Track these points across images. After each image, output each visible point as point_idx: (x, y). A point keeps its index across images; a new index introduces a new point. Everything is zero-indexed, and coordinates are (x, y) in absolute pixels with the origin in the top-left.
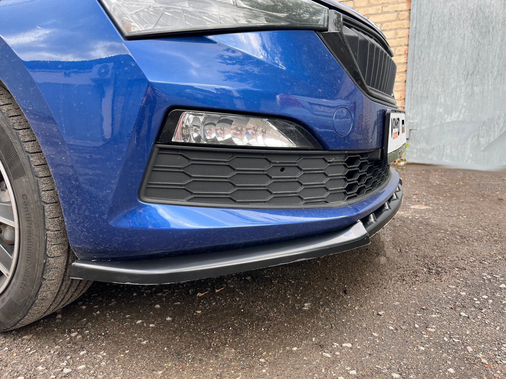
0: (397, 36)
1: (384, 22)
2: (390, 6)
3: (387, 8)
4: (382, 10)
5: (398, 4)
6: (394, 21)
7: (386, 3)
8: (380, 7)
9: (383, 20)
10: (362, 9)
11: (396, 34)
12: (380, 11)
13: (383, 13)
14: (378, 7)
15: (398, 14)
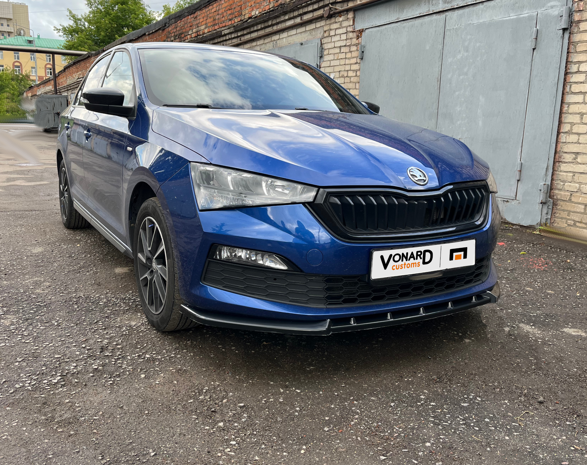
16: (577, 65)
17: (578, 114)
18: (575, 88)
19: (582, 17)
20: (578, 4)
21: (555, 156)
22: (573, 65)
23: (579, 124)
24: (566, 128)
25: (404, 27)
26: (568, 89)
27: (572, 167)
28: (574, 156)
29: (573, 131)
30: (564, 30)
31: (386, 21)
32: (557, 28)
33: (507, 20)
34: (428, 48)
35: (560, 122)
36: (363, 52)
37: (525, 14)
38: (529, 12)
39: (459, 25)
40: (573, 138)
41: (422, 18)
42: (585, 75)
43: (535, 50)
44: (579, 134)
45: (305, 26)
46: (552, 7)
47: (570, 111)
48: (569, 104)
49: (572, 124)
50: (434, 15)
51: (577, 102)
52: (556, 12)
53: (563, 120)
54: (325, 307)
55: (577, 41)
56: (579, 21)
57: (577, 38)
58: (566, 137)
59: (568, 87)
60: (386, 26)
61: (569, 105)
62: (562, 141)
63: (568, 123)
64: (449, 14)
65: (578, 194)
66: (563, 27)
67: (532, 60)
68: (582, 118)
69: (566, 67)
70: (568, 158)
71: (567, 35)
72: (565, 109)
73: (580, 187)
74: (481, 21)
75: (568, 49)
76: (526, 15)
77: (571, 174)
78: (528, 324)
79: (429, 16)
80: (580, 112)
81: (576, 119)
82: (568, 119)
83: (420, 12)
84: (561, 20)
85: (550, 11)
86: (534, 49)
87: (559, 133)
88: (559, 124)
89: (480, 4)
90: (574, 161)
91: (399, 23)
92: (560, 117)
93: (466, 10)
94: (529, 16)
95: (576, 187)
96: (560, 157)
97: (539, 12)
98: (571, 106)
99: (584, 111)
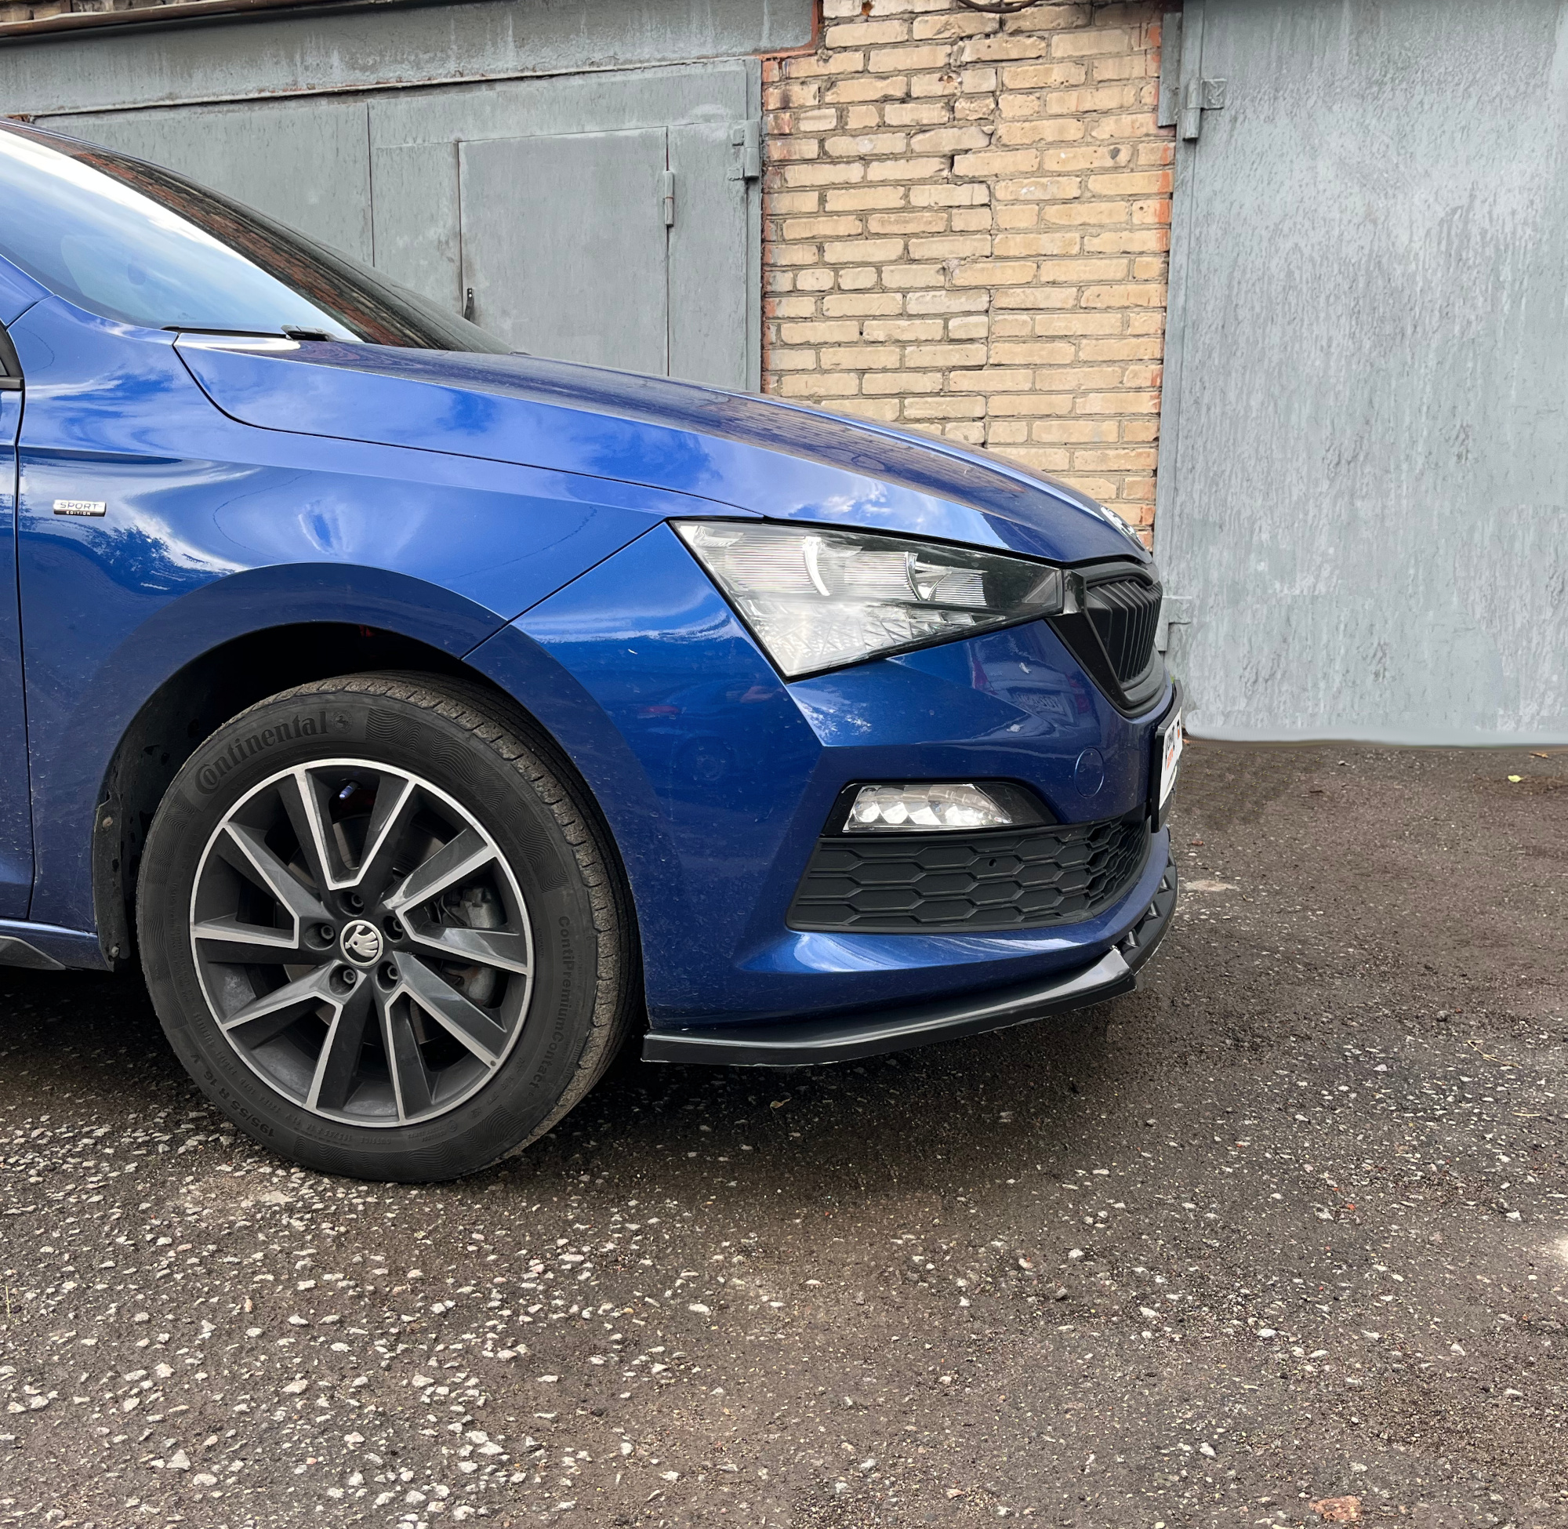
0: (1129, 331)
1: (1089, 284)
2: (1106, 236)
3: (1096, 241)
4: (1082, 244)
5: (1131, 231)
6: (1120, 282)
7: (1094, 225)
8: (1077, 236)
9: (1084, 277)
10: (1019, 238)
11: (1126, 324)
12: (1075, 250)
13: (1084, 254)
14: (1068, 235)
15: (1131, 262)
16: (790, 275)
18: (790, 333)
19: (789, 152)
20: (776, 118)
22: (778, 274)
25: (208, 127)
26: (772, 335)
30: (750, 181)
31: (121, 98)
32: (729, 175)
33: (577, 141)
34: (313, 199)
37: (631, 129)
38: (640, 124)
39: (419, 141)
41: (276, 105)
42: (813, 299)
43: (673, 230)
46: (707, 119)
47: (786, 391)
48: (780, 374)
50: (324, 102)
51: (799, 368)
52: (720, 133)
55: (783, 211)
56: (784, 163)
57: (781, 204)
59: (773, 329)
60: (131, 116)
61: (781, 376)
64: (378, 102)
66: (748, 174)
67: (667, 257)
69: (762, 277)
71: (755, 196)
72: (771, 386)
74: (494, 135)
75: (762, 231)
76: (637, 133)
79: (302, 102)
80: (812, 392)
83: (262, 86)
84: (737, 155)
85: (703, 128)
86: (669, 227)
89: (484, 87)
91: (184, 112)
93: (439, 98)
94: (641, 136)
97: (671, 128)
98: (787, 379)
99: (822, 392)
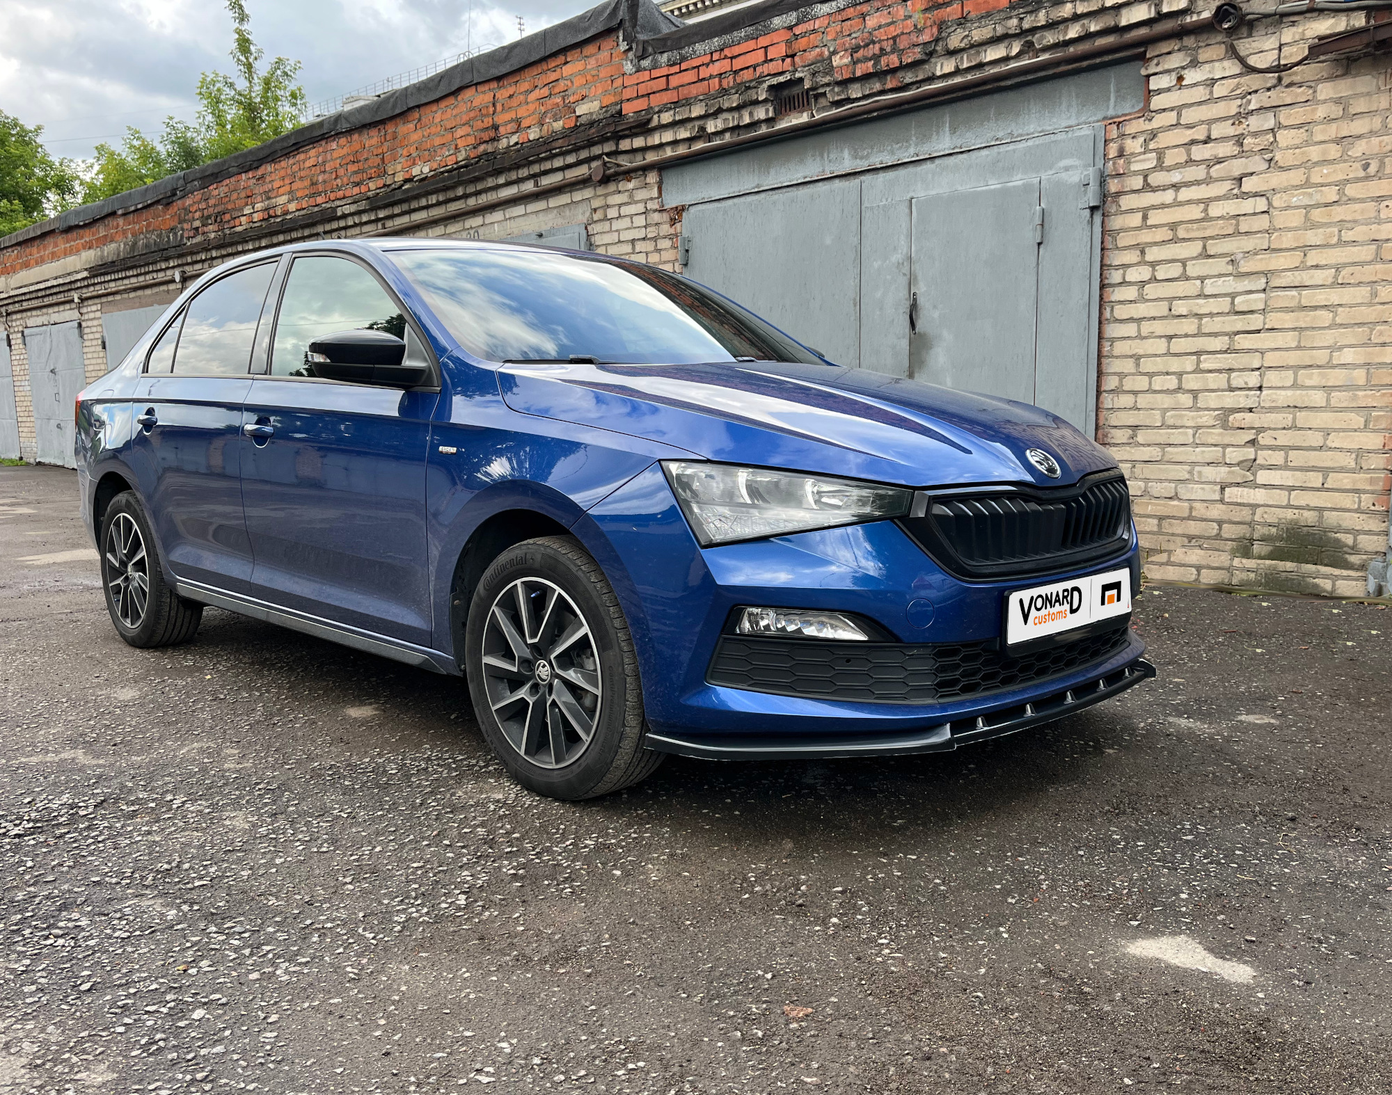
0: (1377, 300)
1: (1345, 265)
2: (1359, 229)
3: (1350, 233)
4: (1340, 236)
5: (1379, 224)
6: (1370, 263)
7: (1350, 221)
8: (1336, 230)
9: (1341, 260)
10: (1290, 234)
11: (1374, 294)
12: (1335, 240)
13: (1341, 243)
14: (1329, 230)
15: (1379, 248)
16: (1121, 271)
17: (1131, 357)
18: (1120, 312)
19: (1123, 186)
20: (1114, 164)
21: (1096, 434)
22: (1113, 271)
23: (1133, 374)
24: (1110, 383)
25: (774, 203)
26: (1107, 314)
27: (1129, 452)
28: (1130, 432)
29: (1125, 388)
30: (1093, 209)
31: (732, 190)
32: (1080, 206)
33: (983, 191)
34: (828, 241)
35: (1100, 374)
36: (687, 251)
37: (1018, 181)
38: (1023, 177)
39: (889, 200)
40: (1126, 400)
41: (811, 186)
42: (1137, 288)
43: (1042, 246)
44: (1135, 393)
45: (547, 198)
46: (1067, 169)
47: (1116, 352)
48: (1113, 340)
49: (1122, 376)
50: (837, 181)
51: (1126, 336)
52: (1074, 177)
53: (1105, 369)
54: (936, 702)
55: (1117, 228)
56: (1119, 194)
57: (1116, 223)
58: (1112, 400)
59: (1108, 309)
60: (736, 200)
61: (1113, 342)
62: (1106, 406)
63: (1115, 374)
64: (867, 178)
65: (1144, 500)
66: (1091, 205)
67: (1038, 264)
68: (1138, 365)
69: (1101, 275)
70: (1120, 436)
71: (1098, 219)
72: (1106, 349)
73: (1146, 487)
74: (933, 192)
75: (1102, 243)
76: (1020, 183)
77: (1129, 465)
78: (1180, 715)
79: (825, 182)
80: (1134, 353)
81: (1129, 366)
82: (1113, 366)
83: (805, 174)
84: (1085, 192)
85: (1064, 176)
86: (1039, 244)
87: (1099, 393)
88: (1098, 377)
89: (928, 162)
90: (1131, 441)
91: (763, 195)
92: (1099, 364)
93: (902, 172)
94: (1023, 184)
95: (1140, 488)
96: (1105, 436)
97: (1043, 177)
98: (1117, 344)
99: (1141, 352)
